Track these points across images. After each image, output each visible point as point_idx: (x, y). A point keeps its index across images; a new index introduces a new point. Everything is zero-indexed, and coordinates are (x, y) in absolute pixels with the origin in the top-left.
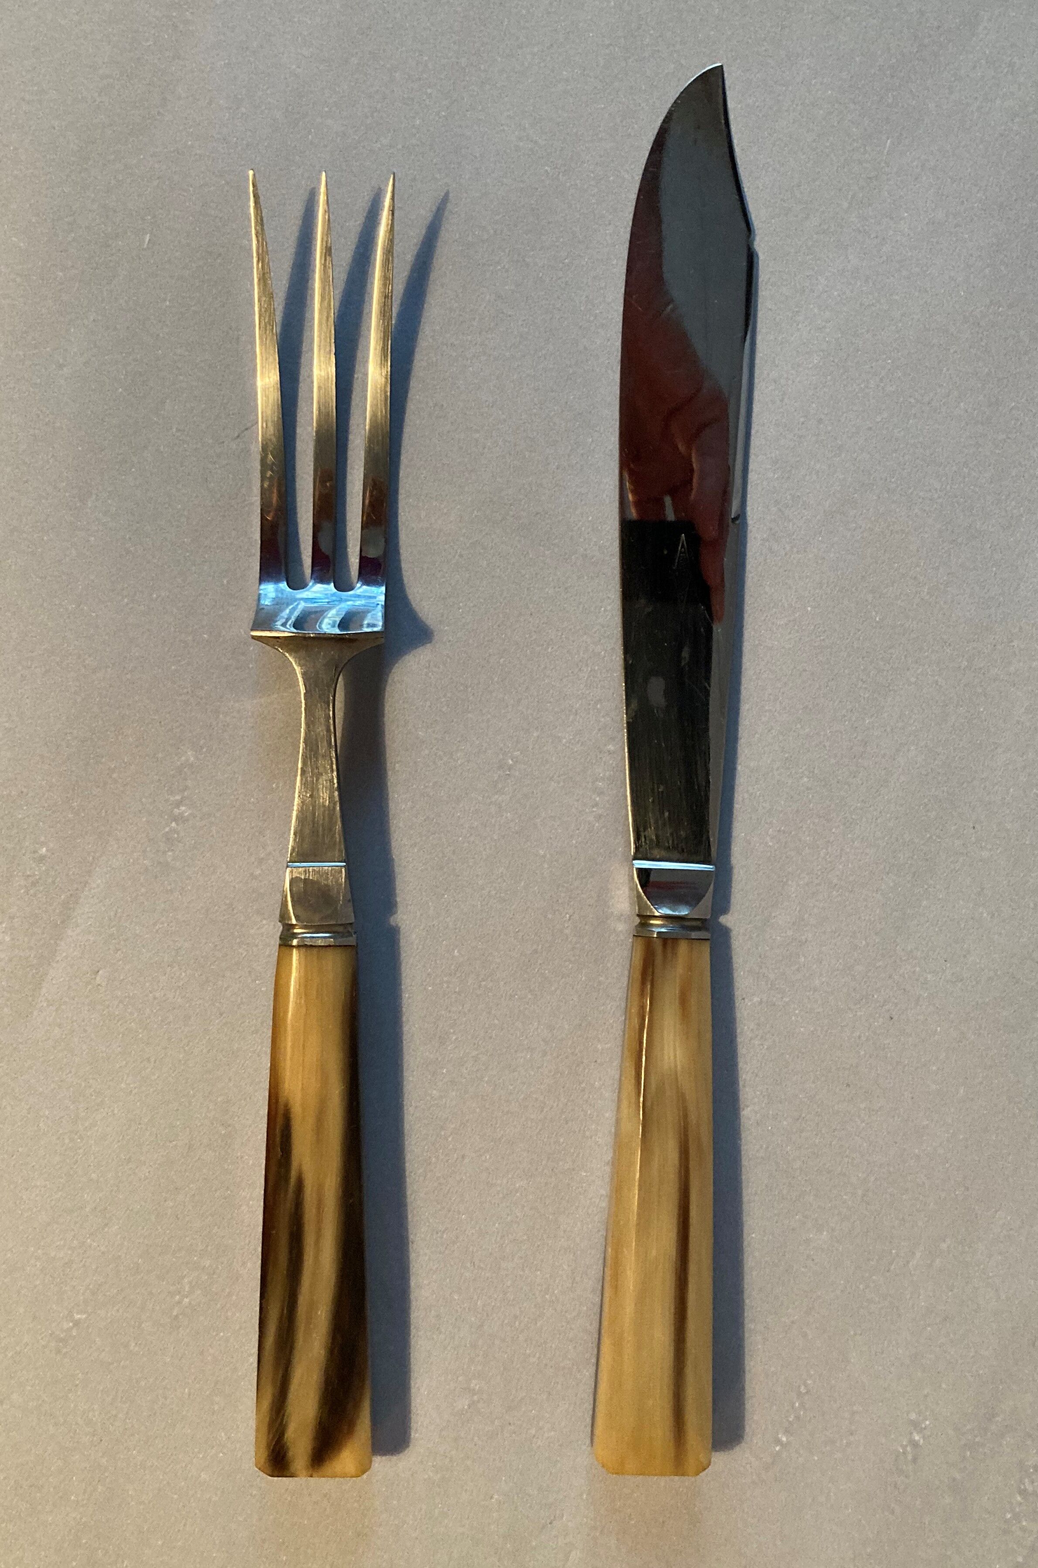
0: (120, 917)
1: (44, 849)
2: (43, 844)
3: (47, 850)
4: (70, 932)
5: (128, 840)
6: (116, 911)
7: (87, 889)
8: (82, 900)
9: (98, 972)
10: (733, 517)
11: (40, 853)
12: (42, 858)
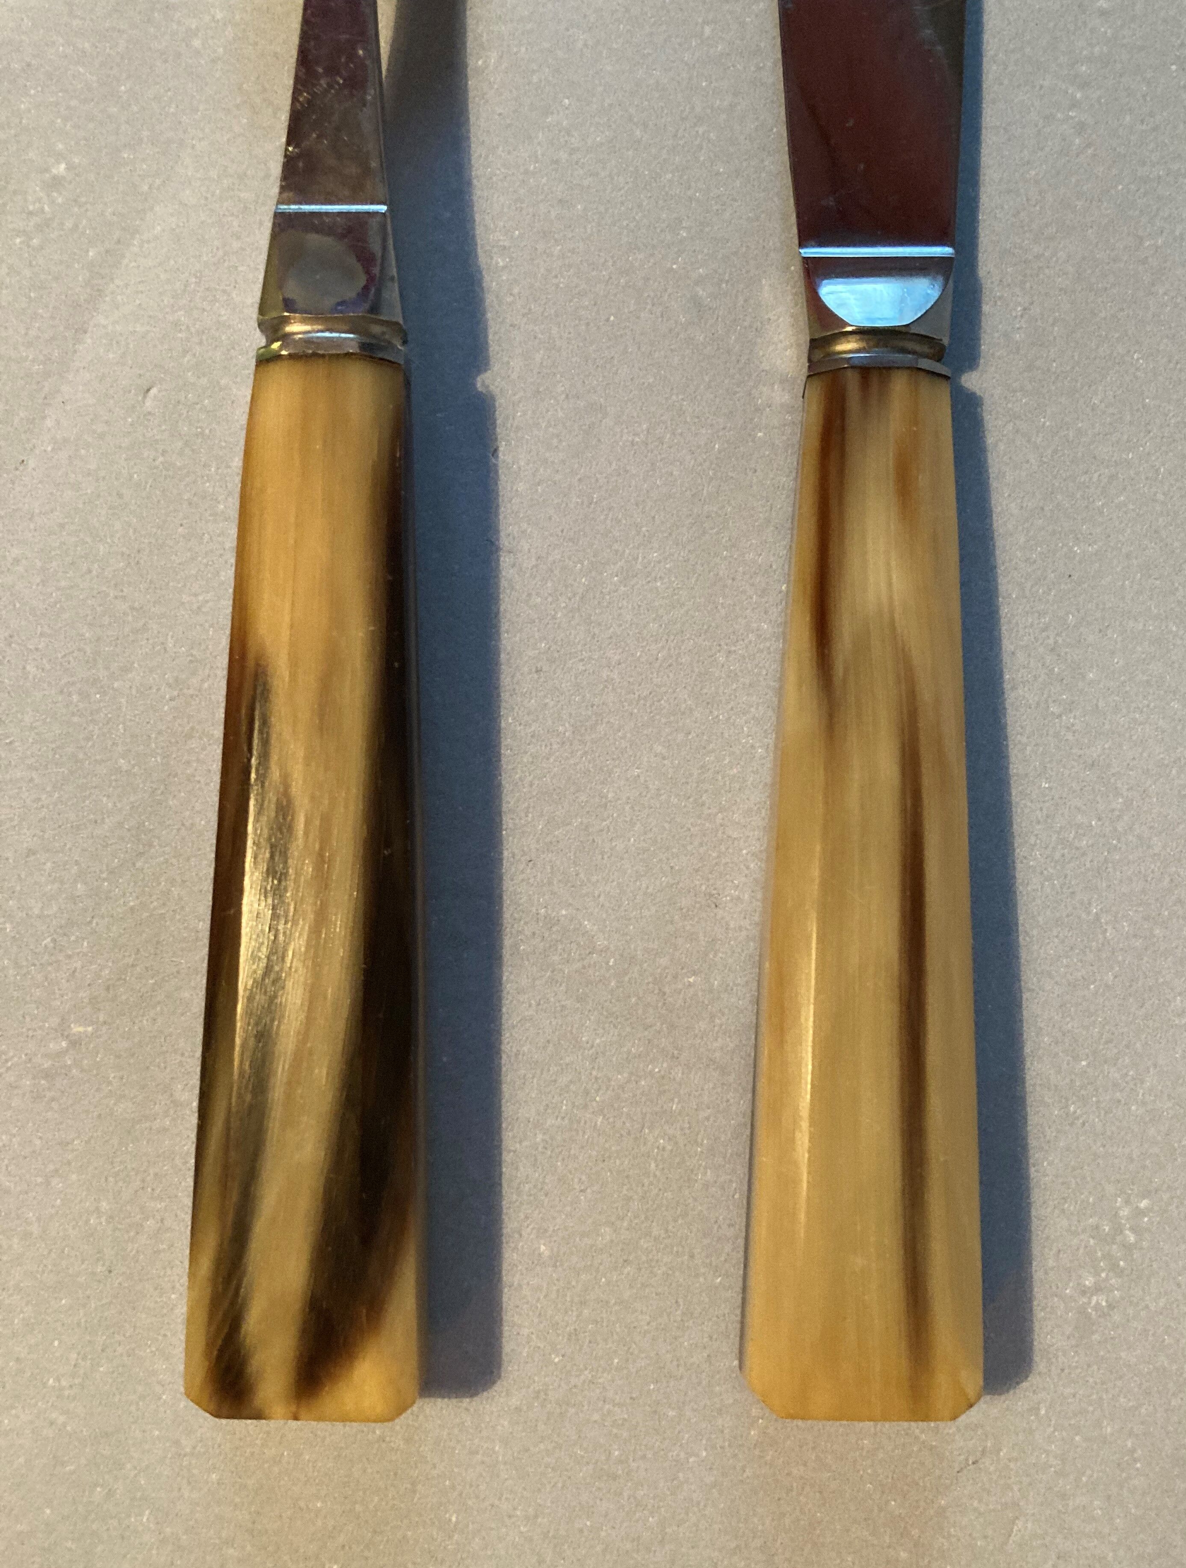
0: (194, 291)
1: (63, 166)
4: (100, 318)
7: (136, 241)
8: (126, 261)
9: (148, 390)
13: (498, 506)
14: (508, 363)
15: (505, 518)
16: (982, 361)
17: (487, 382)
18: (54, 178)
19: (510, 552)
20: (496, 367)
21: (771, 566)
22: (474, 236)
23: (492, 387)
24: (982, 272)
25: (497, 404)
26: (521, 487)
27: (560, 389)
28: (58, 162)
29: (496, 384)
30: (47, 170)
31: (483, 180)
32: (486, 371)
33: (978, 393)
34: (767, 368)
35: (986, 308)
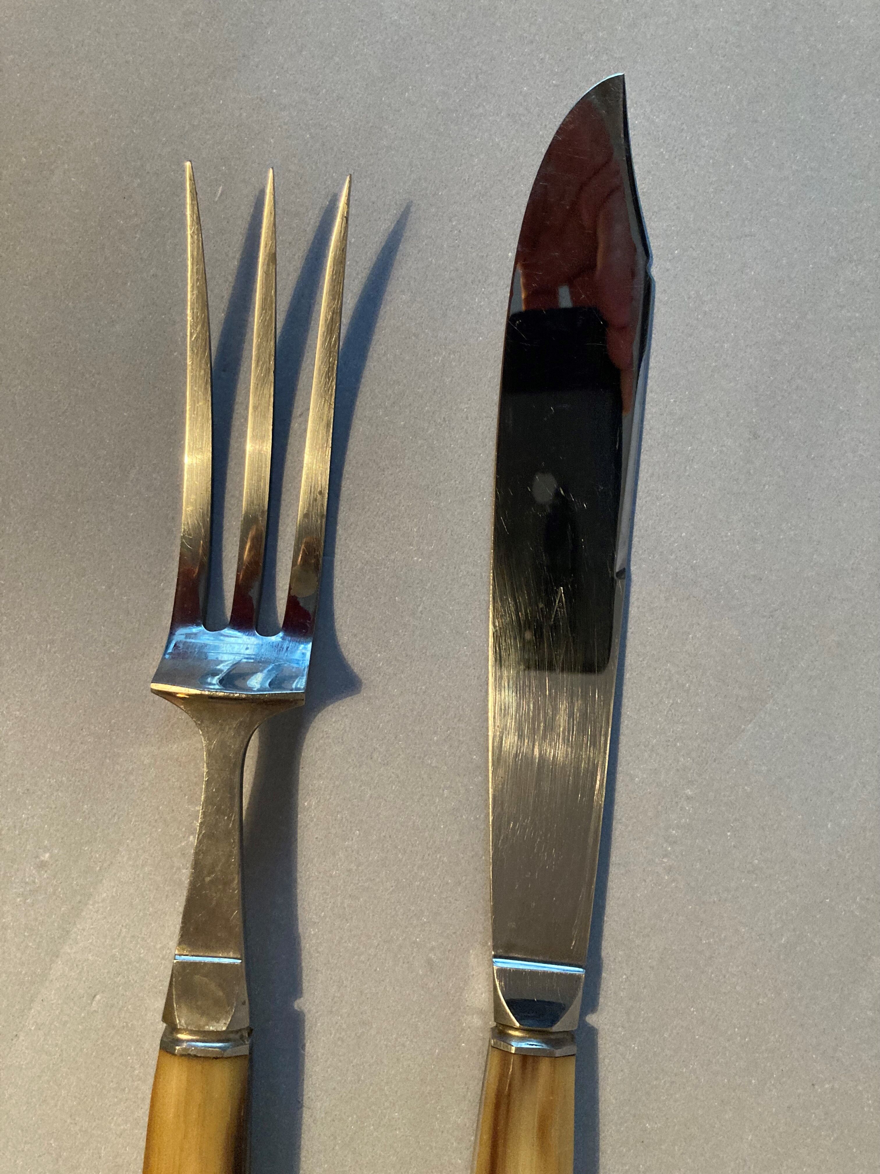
0: (125, 937)
1: (47, 855)
2: (46, 849)
3: (51, 857)
4: (67, 949)
5: (140, 851)
6: (121, 930)
7: (91, 902)
8: (84, 913)
9: (95, 996)
10: (617, 570)
11: (42, 858)
12: (43, 865)
13: (303, 1080)
14: (314, 994)
15: (307, 1087)
16: (599, 1008)
17: (300, 1005)
18: (42, 861)
19: (309, 1109)
20: (306, 995)
21: (465, 1125)
22: (296, 915)
23: (303, 1008)
24: (603, 954)
25: (306, 1018)
26: (317, 1069)
27: (344, 1011)
28: (45, 852)
29: (306, 1006)
30: (37, 857)
31: (304, 879)
32: (301, 997)
33: (595, 1026)
34: (470, 1005)
35: (604, 975)
